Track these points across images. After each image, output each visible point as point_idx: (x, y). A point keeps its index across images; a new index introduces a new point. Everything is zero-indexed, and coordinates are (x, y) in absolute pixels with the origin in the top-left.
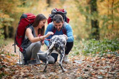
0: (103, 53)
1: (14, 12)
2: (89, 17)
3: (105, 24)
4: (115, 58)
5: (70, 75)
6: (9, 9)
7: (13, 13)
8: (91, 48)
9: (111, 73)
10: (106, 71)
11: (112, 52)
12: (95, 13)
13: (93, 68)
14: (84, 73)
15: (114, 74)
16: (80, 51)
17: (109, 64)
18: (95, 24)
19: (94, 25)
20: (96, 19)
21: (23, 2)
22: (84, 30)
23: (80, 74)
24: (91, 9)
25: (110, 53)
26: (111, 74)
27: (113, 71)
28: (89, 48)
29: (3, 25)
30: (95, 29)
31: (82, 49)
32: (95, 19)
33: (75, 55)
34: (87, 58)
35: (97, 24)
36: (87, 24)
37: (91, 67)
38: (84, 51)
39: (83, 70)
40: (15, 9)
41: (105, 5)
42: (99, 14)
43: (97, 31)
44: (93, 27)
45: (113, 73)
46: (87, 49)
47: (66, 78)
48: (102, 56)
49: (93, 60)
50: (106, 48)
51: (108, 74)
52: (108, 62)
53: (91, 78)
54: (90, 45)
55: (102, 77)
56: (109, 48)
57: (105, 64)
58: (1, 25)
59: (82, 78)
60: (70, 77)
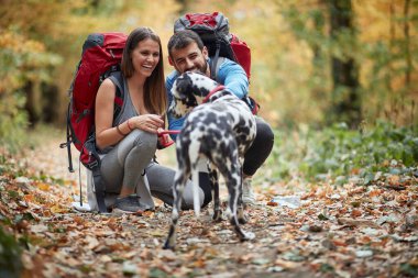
0: (375, 170)
1: (62, 34)
2: (325, 49)
3: (383, 73)
5: (258, 246)
6: (42, 21)
7: (56, 37)
8: (330, 157)
9: (401, 238)
10: (385, 233)
11: (404, 168)
12: (344, 34)
13: (340, 223)
14: (308, 239)
15: (412, 242)
16: (292, 167)
17: (396, 210)
18: (345, 72)
19: (342, 78)
20: (351, 54)
22: (305, 93)
23: (292, 241)
24: (332, 18)
25: (397, 171)
26: (401, 241)
27: (409, 231)
28: (324, 157)
29: (24, 78)
30: (344, 92)
31: (298, 160)
32: (344, 55)
34: (319, 191)
35: (353, 74)
36: (316, 74)
37: (332, 218)
38: (307, 165)
39: (303, 228)
40: (62, 23)
42: (361, 39)
43: (354, 97)
44: (337, 82)
45: (409, 239)
46: (318, 158)
47: (245, 258)
48: (370, 184)
49: (338, 197)
50: (383, 155)
51: (391, 242)
52: (391, 203)
53: (334, 257)
54: (327, 146)
55: (369, 253)
56: (393, 153)
57: (381, 209)
58: (14, 79)
59: (300, 255)
60: (259, 252)
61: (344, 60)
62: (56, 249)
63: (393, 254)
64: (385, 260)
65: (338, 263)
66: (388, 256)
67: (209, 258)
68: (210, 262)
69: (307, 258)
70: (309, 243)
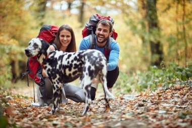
0: (169, 83)
2: (146, 37)
4: (187, 88)
5: (115, 113)
8: (150, 81)
9: (180, 106)
10: (172, 105)
11: (182, 81)
12: (155, 30)
13: (152, 102)
14: (137, 109)
15: (185, 108)
16: (132, 87)
17: (178, 97)
18: (156, 48)
19: (155, 50)
20: (158, 39)
21: (40, 22)
23: (130, 110)
24: (149, 24)
25: (179, 83)
26: (179, 108)
27: (183, 104)
28: (147, 82)
30: (156, 57)
31: (135, 84)
32: (155, 40)
33: (125, 93)
34: (144, 94)
35: (160, 49)
37: (149, 101)
38: (139, 86)
39: (136, 105)
40: (27, 34)
41: (171, 19)
42: (162, 33)
43: (161, 59)
44: (153, 52)
45: (184, 106)
46: (144, 82)
47: (109, 117)
48: (167, 89)
49: (152, 95)
50: (172, 77)
51: (175, 108)
52: (176, 95)
53: (148, 114)
54: (148, 77)
55: (165, 112)
56: (177, 76)
57: (171, 97)
58: (6, 59)
59: (133, 114)
60: (115, 115)
61: (155, 42)
62: (23, 118)
63: (175, 111)
64: (172, 114)
65: (150, 116)
66: (173, 112)
67: (92, 118)
68: (93, 120)
69: (137, 115)
70: (138, 110)
